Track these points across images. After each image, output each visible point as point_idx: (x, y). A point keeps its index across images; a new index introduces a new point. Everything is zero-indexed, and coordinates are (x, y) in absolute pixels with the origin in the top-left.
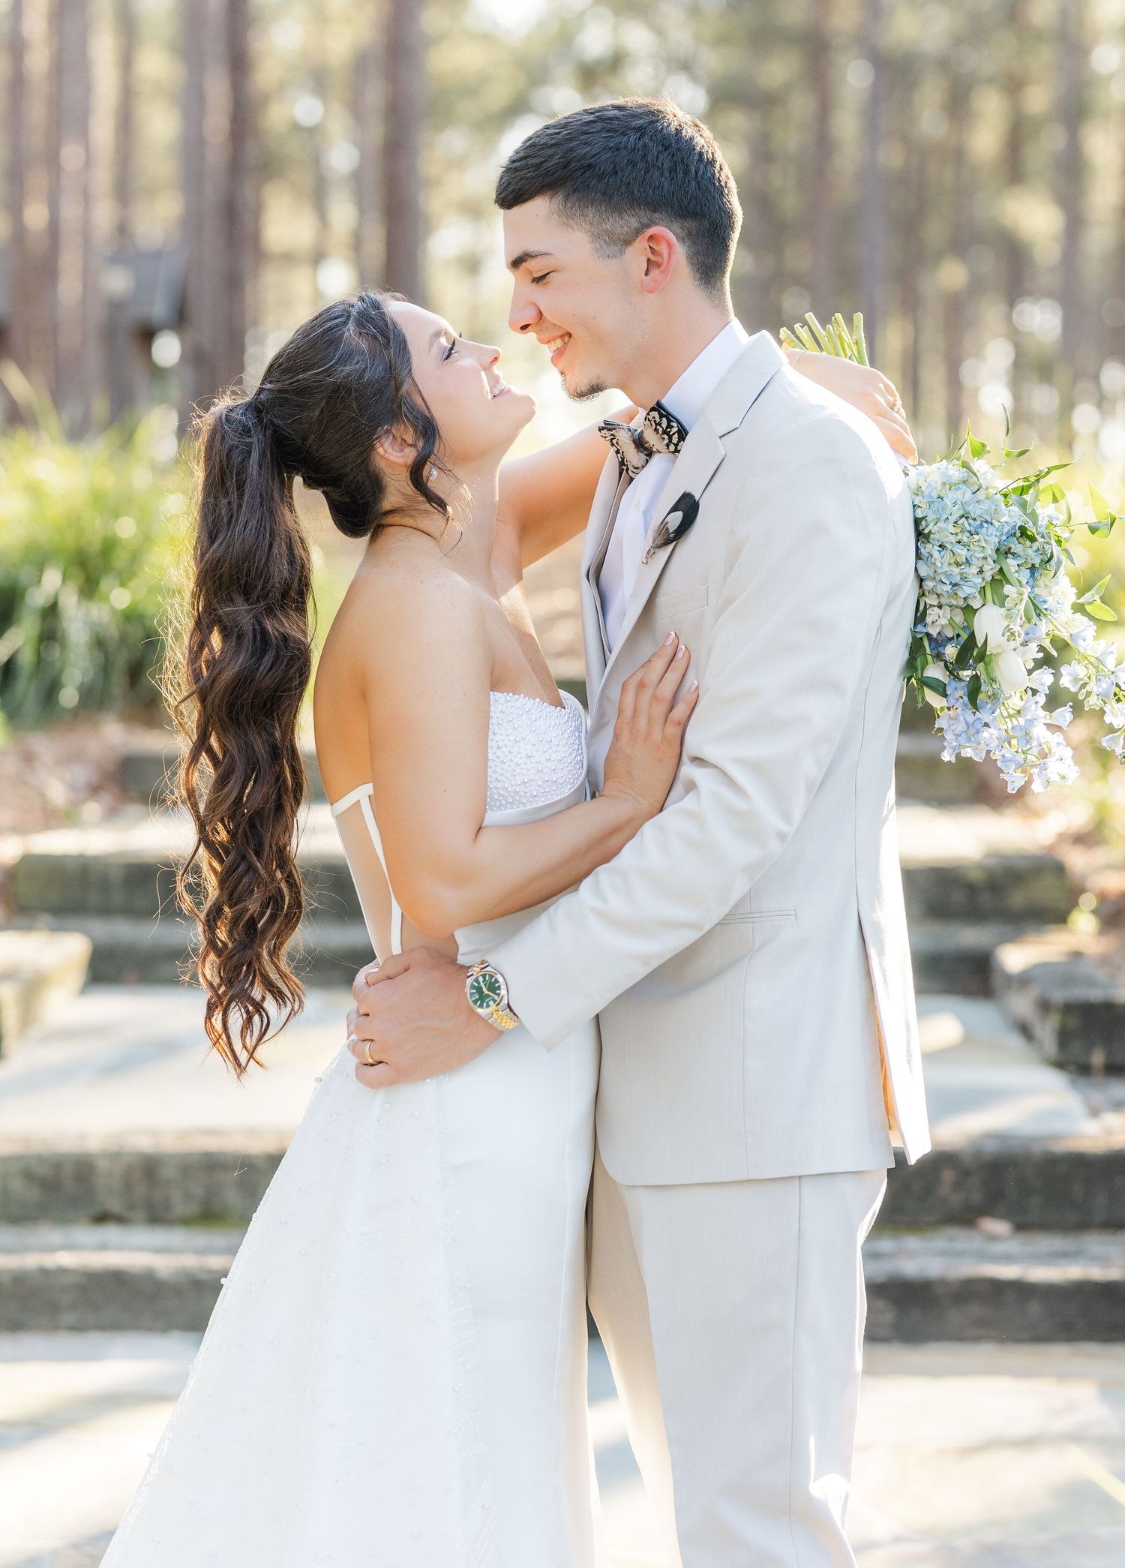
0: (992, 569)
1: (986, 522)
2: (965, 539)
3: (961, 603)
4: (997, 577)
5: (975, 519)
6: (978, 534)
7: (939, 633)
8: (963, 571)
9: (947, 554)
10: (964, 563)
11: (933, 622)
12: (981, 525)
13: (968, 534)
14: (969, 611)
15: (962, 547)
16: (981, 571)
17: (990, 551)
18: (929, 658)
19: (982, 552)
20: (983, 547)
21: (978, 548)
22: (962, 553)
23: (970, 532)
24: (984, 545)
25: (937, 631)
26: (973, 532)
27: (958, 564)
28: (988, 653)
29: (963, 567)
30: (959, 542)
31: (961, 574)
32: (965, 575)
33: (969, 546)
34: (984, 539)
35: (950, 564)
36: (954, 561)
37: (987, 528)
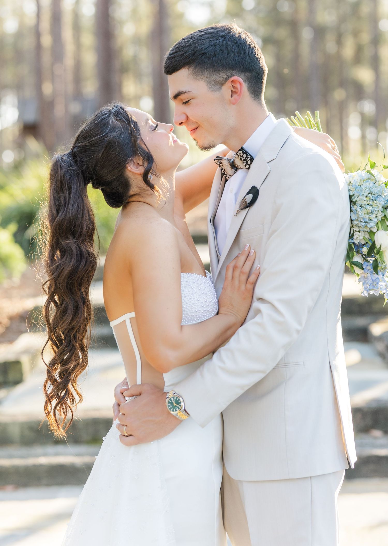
0: (381, 215)
1: (379, 195)
2: (371, 203)
3: (368, 230)
4: (383, 218)
5: (374, 194)
6: (376, 201)
8: (370, 216)
9: (364, 210)
10: (370, 213)
11: (356, 238)
12: (377, 197)
13: (372, 201)
14: (371, 233)
15: (370, 207)
16: (377, 216)
17: (381, 208)
18: (355, 253)
19: (378, 208)
21: (376, 207)
22: (370, 208)
23: (372, 200)
24: (379, 205)
25: (358, 242)
26: (374, 200)
27: (368, 214)
28: (381, 251)
29: (370, 215)
30: (368, 204)
32: (370, 218)
33: (372, 206)
34: (378, 203)
35: (365, 214)
36: (366, 212)
37: (380, 198)
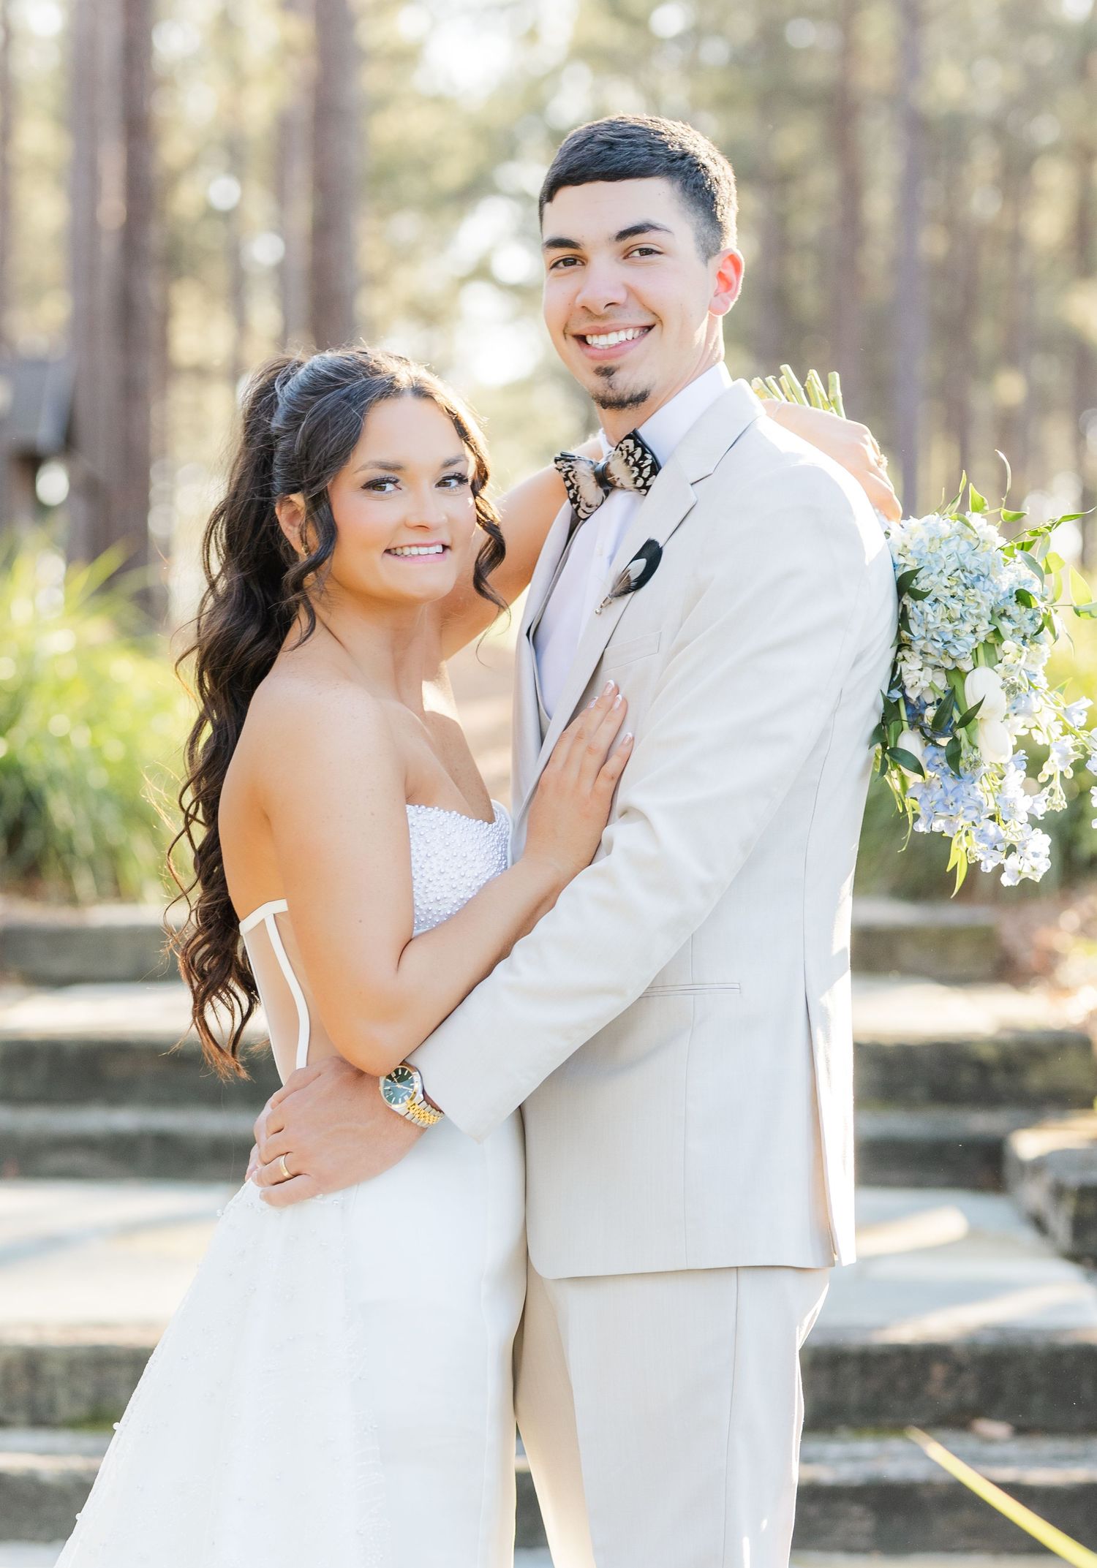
0: (985, 630)
1: (983, 576)
2: (960, 593)
3: (949, 664)
4: (991, 640)
5: (971, 573)
6: (974, 588)
7: (918, 698)
8: (957, 628)
9: (940, 608)
10: (957, 619)
11: (913, 686)
12: (978, 579)
13: (963, 588)
14: (957, 674)
15: (957, 602)
16: (974, 632)
17: (985, 610)
18: (906, 724)
19: (976, 608)
20: (978, 603)
21: (972, 604)
22: (957, 607)
23: (965, 585)
24: (980, 601)
25: (917, 696)
26: (969, 585)
27: (951, 620)
28: (976, 717)
29: (956, 623)
30: (953, 597)
31: (954, 631)
32: (957, 632)
33: (963, 601)
34: (979, 594)
35: (942, 620)
36: (947, 616)
37: (984, 582)
